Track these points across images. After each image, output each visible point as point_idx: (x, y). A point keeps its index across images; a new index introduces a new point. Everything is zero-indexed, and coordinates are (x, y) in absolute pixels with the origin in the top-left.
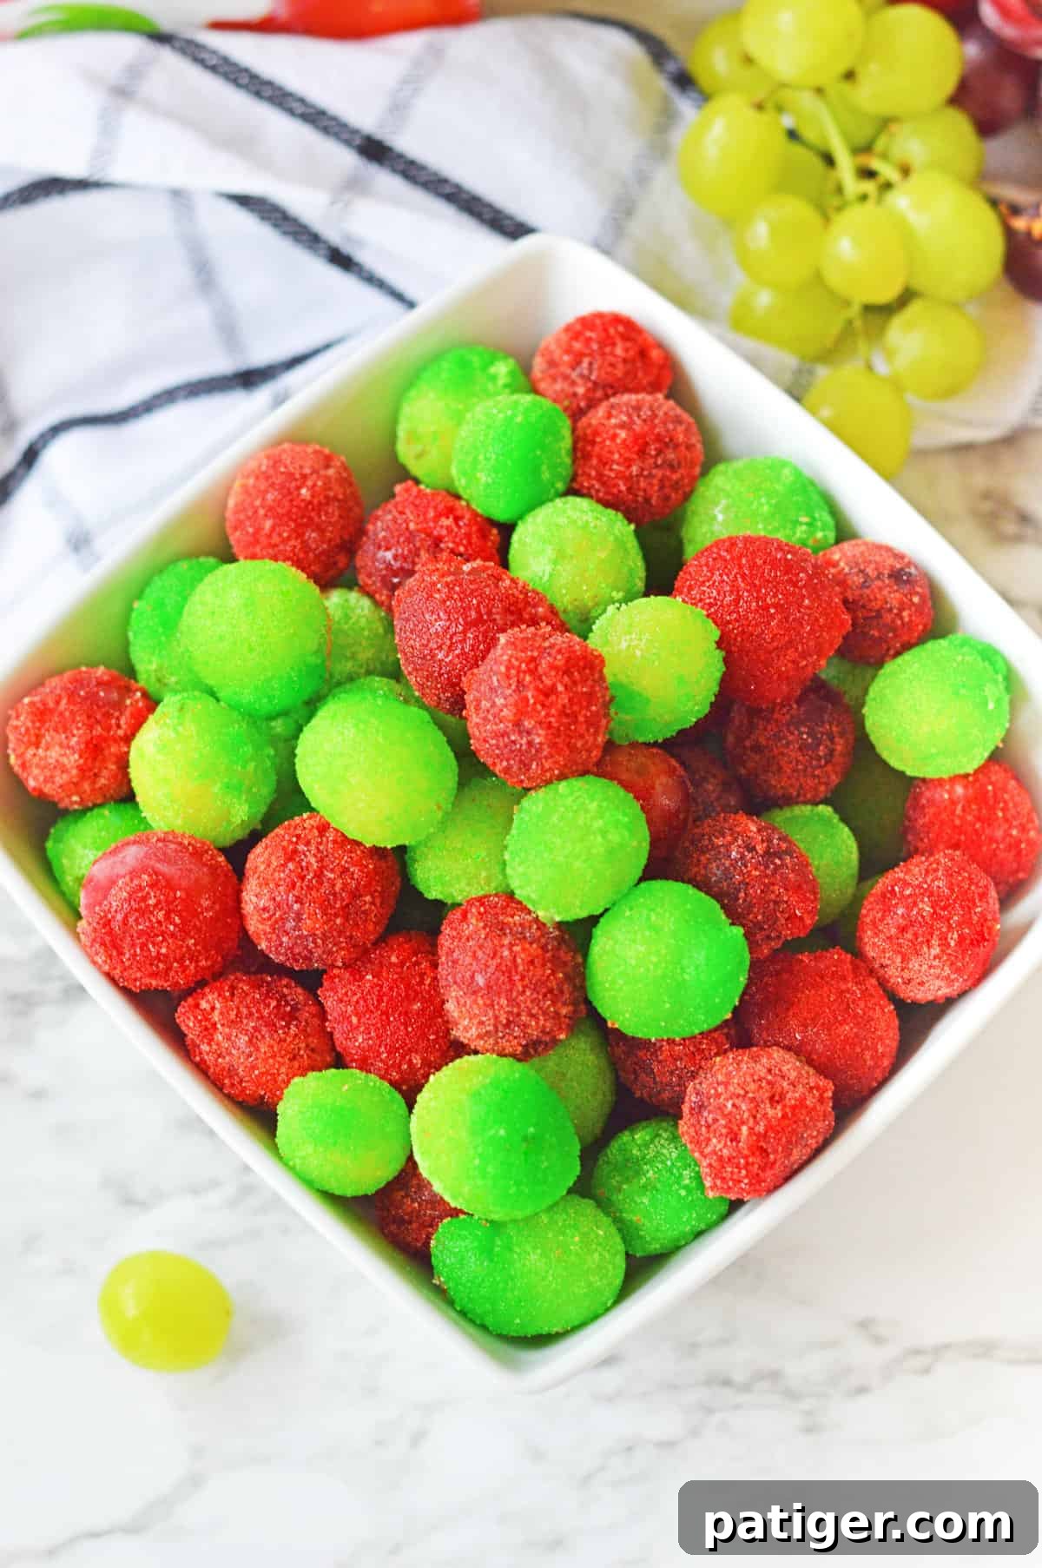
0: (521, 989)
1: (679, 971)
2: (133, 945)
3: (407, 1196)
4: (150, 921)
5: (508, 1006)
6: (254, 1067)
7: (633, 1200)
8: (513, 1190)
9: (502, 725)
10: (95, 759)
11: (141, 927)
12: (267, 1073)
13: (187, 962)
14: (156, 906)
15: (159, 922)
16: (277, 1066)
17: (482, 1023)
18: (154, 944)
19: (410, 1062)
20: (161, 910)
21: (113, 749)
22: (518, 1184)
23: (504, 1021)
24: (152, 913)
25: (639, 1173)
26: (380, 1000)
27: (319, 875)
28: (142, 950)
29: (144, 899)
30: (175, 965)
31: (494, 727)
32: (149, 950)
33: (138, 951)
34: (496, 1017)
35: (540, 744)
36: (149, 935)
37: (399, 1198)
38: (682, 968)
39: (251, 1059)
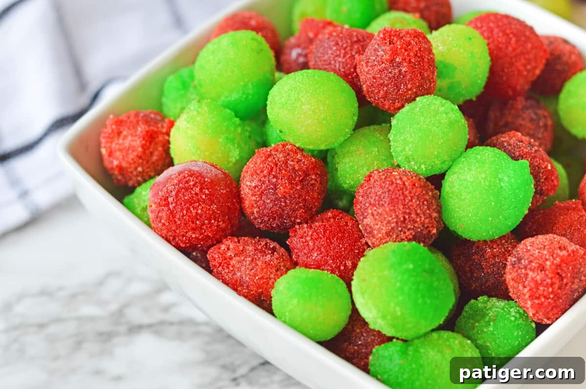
0: (410, 198)
1: (498, 181)
2: (182, 210)
3: (350, 344)
4: (192, 194)
5: (403, 209)
6: (255, 275)
7: (482, 331)
8: (420, 301)
9: (383, 65)
10: (150, 143)
11: (186, 198)
12: (262, 278)
13: (213, 221)
14: (194, 185)
15: (196, 194)
16: (269, 273)
17: (389, 222)
18: (194, 208)
19: (345, 265)
20: (197, 187)
21: (161, 138)
22: (423, 297)
23: (402, 219)
24: (192, 189)
25: (484, 315)
26: (325, 231)
27: (286, 163)
28: (187, 211)
29: (187, 182)
30: (206, 221)
31: (379, 67)
32: (191, 212)
33: (185, 212)
34: (397, 216)
35: (406, 72)
36: (190, 202)
37: (346, 346)
38: (499, 180)
39: (253, 271)
